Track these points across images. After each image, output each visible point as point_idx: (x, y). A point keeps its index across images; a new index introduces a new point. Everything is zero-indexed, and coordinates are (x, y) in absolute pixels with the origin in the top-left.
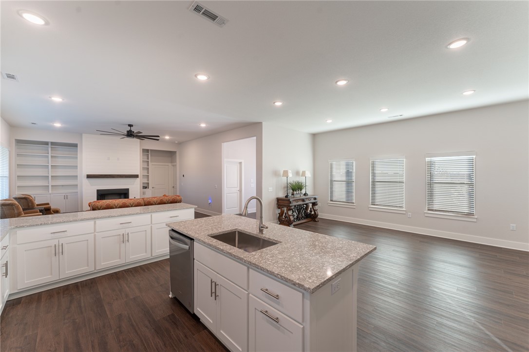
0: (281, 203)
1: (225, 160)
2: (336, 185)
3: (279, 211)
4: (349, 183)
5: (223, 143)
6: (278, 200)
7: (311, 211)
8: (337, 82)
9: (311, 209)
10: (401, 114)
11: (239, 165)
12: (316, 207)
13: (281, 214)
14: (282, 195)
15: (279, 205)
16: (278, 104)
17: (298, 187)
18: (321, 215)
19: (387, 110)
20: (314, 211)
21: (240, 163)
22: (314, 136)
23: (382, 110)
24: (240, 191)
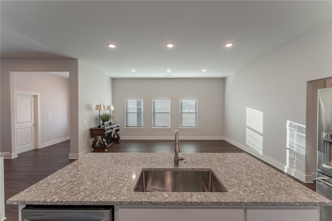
0: (93, 133)
1: (15, 91)
2: (130, 116)
3: (93, 139)
4: (139, 114)
5: (11, 72)
6: (92, 130)
7: (114, 136)
8: (167, 44)
9: (114, 134)
10: (171, 75)
11: (33, 98)
12: (118, 133)
13: (94, 143)
14: (93, 126)
15: (92, 135)
16: (112, 46)
17: (105, 118)
18: (122, 138)
19: (170, 71)
20: (117, 135)
21: (35, 97)
22: (113, 80)
23: (168, 71)
24: (36, 125)
